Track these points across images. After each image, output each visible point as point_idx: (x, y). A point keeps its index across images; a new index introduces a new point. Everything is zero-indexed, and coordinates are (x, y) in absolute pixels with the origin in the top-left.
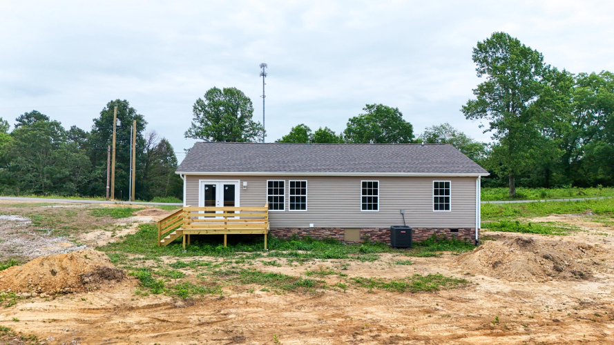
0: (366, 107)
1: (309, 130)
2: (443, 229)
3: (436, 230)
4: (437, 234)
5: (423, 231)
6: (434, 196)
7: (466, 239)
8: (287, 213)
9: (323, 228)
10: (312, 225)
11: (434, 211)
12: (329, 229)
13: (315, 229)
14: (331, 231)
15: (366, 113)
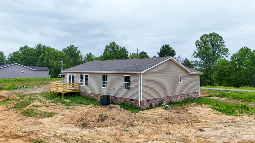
2: (127, 99)
3: (125, 99)
4: (125, 101)
5: (121, 99)
6: (124, 83)
7: (136, 105)
8: (84, 86)
9: (92, 94)
10: (89, 92)
11: (124, 90)
12: (94, 94)
13: (91, 94)
14: (94, 95)
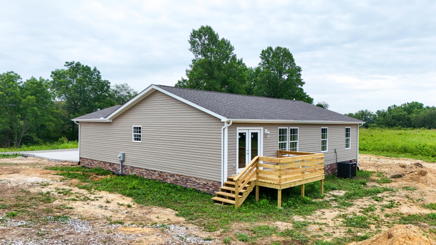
0: (65, 64)
1: (19, 77)
6: (345, 138)
15: (66, 68)
